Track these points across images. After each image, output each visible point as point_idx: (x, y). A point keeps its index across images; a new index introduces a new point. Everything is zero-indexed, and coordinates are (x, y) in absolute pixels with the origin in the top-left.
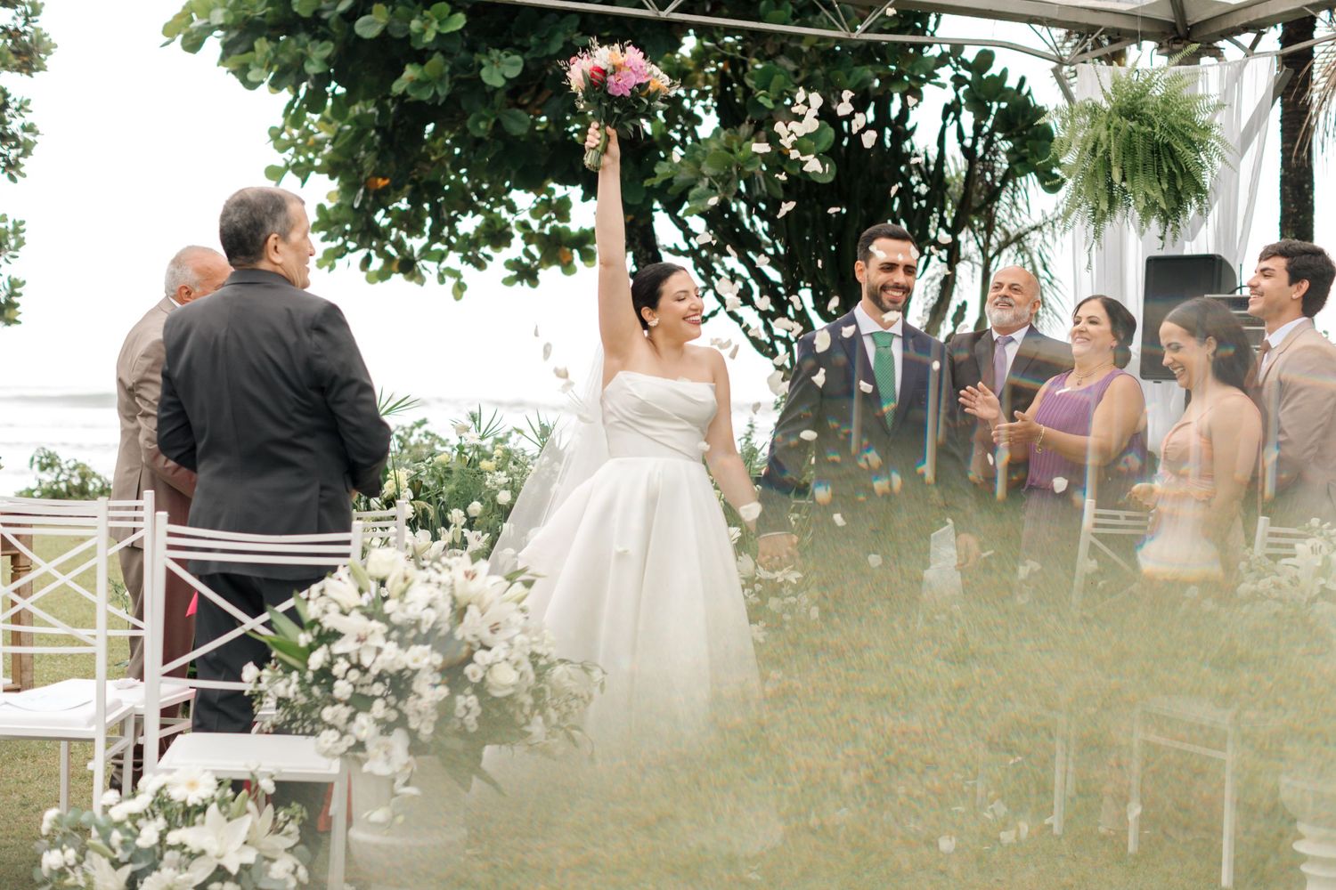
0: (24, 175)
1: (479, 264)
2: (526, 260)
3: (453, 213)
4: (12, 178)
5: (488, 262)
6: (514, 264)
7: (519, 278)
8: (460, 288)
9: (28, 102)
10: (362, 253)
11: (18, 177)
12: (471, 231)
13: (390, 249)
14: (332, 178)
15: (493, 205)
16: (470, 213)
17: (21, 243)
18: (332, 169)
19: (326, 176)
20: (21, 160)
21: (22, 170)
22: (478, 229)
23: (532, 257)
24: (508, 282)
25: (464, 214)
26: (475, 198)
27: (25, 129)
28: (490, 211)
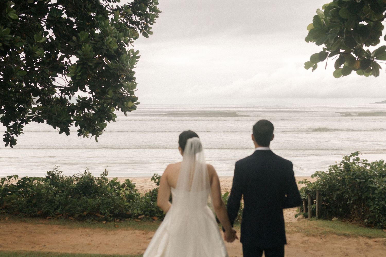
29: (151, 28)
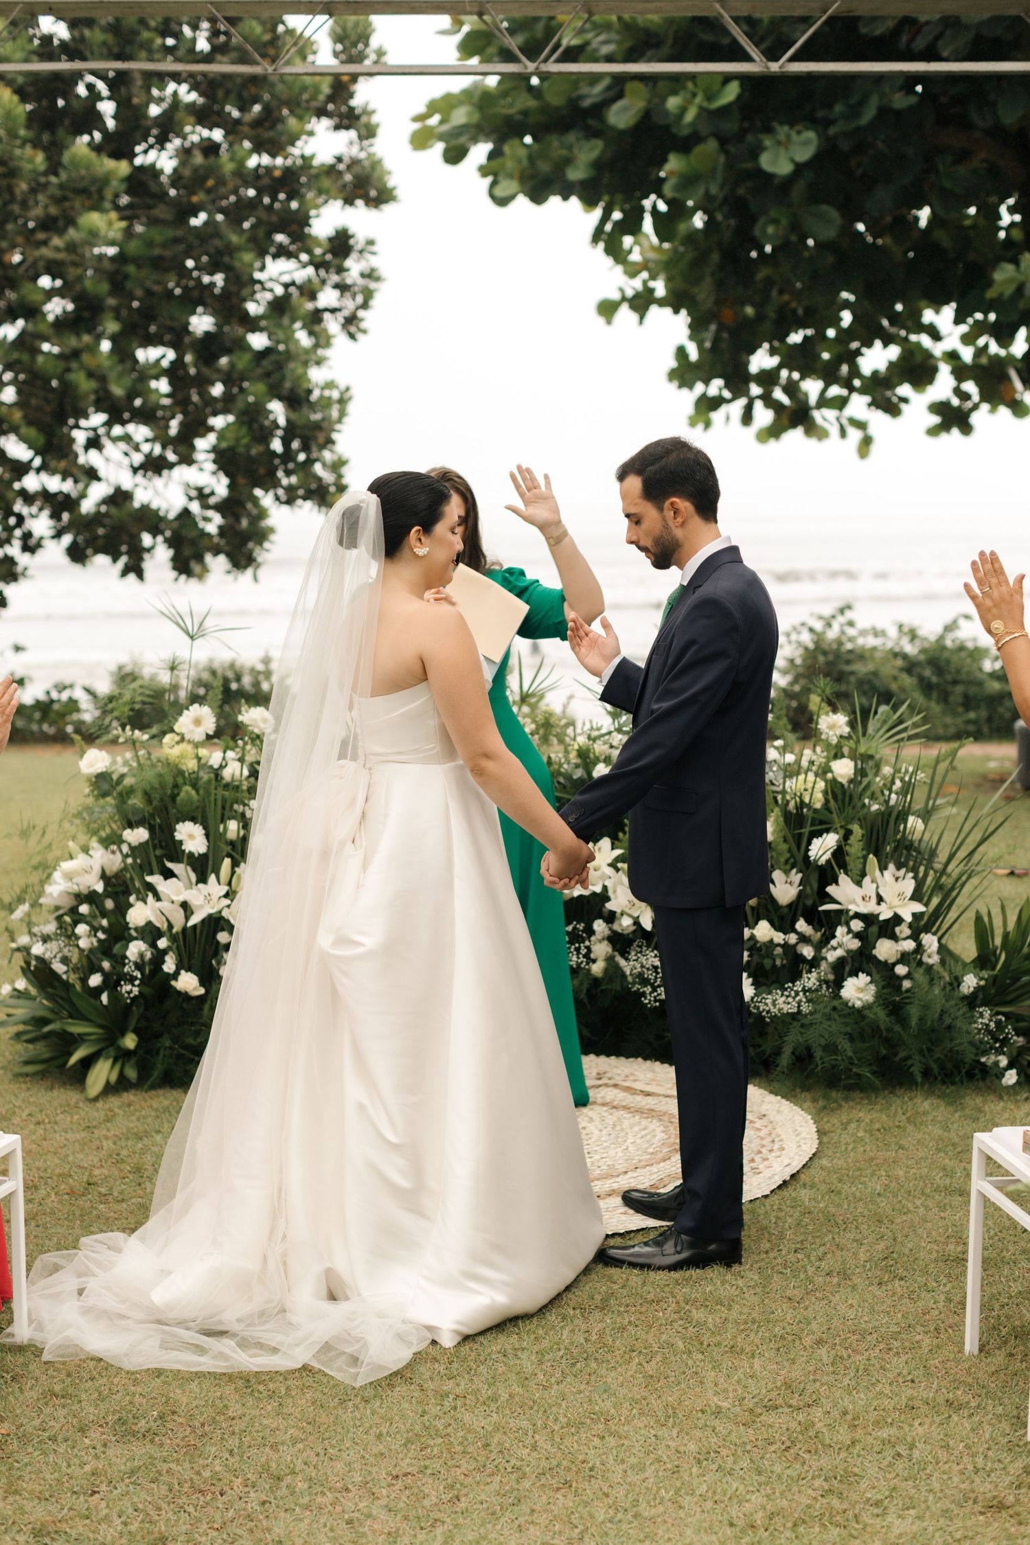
0: (364, 332)
1: (892, 409)
2: (955, 402)
3: (855, 345)
4: (352, 336)
5: (903, 406)
6: (940, 408)
7: (945, 427)
8: (867, 442)
9: (371, 242)
10: (743, 402)
11: (360, 336)
12: (882, 366)
13: (779, 395)
14: (676, 311)
15: (909, 331)
16: (878, 344)
17: (342, 414)
18: (675, 301)
19: (668, 311)
20: (361, 313)
21: (363, 325)
22: (891, 365)
23: (965, 396)
24: (933, 432)
25: (869, 345)
26: (885, 323)
27: (363, 275)
28: (906, 339)
29: (362, 320)
